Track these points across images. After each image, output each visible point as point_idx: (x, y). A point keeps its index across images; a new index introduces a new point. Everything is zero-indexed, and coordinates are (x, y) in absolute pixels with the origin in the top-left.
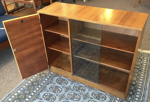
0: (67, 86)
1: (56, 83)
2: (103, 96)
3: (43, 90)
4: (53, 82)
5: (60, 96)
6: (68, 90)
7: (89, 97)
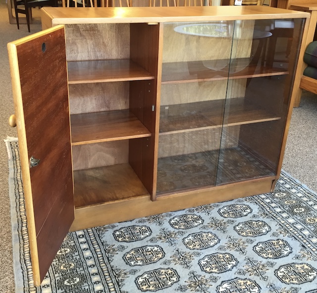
0: (158, 234)
1: (124, 244)
2: (239, 206)
3: (120, 278)
4: (114, 247)
5: (174, 260)
6: (172, 239)
7: (225, 223)
